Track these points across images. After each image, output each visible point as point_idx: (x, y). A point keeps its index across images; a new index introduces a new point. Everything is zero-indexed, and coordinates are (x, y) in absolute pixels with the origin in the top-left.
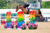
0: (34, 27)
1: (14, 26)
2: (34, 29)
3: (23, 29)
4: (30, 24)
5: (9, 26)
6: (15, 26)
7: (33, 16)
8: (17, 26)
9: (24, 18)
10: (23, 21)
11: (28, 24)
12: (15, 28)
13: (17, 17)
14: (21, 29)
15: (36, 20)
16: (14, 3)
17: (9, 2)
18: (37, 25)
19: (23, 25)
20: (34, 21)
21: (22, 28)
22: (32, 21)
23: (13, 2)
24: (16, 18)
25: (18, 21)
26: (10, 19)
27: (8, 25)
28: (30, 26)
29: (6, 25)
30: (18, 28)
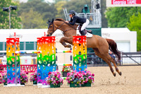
0: (85, 79)
1: (26, 77)
2: (83, 86)
3: (52, 86)
4: (72, 71)
5: (14, 77)
6: (29, 76)
7: (81, 49)
8: (36, 76)
9: (56, 54)
10: (53, 64)
11: (68, 71)
12: (29, 83)
13: (35, 51)
14: (48, 86)
15: (90, 59)
16: (28, 11)
17: (13, 8)
18: (93, 75)
19: (53, 74)
20: (84, 62)
21: (50, 83)
22: (78, 64)
23: (24, 8)
24: (33, 55)
25: (38, 63)
26: (17, 58)
27: (9, 74)
28: (71, 77)
29: (5, 74)
30: (39, 84)
